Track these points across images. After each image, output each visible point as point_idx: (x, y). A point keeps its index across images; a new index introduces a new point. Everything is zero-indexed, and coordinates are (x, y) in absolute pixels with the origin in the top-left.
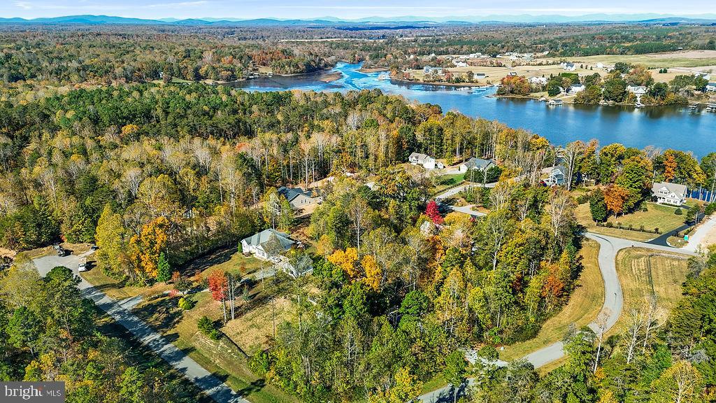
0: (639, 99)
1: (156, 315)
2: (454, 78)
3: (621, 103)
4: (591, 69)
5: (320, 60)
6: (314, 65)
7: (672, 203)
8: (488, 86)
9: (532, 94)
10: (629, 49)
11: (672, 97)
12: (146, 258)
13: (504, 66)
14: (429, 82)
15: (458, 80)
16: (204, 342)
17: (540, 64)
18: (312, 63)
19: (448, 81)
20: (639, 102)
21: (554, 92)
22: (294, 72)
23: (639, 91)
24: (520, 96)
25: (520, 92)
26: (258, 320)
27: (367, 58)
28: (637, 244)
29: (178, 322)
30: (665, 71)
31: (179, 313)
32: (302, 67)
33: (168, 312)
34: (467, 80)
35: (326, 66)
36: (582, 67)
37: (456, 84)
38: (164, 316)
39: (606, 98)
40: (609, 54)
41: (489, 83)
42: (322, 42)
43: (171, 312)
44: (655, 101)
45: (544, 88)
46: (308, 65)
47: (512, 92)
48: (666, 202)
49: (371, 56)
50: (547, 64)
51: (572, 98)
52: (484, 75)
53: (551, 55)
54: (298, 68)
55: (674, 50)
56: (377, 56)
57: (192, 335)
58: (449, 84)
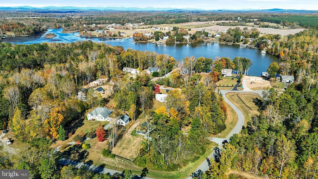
0: (188, 41)
1: (72, 155)
2: (112, 35)
3: (182, 43)
4: (164, 30)
5: (40, 28)
6: (38, 30)
7: (229, 76)
8: (128, 38)
9: (148, 40)
10: (173, 21)
11: (198, 39)
12: (53, 129)
13: (129, 29)
14: (100, 36)
15: (114, 36)
16: (107, 160)
17: (143, 28)
18: (36, 29)
19: (110, 36)
20: (188, 42)
21: (157, 39)
22: (28, 34)
23: (187, 37)
24: (144, 42)
25: (144, 40)
26: (124, 146)
27: (63, 26)
28: (229, 91)
29: (87, 155)
30: (190, 30)
31: (85, 151)
32: (31, 31)
33: (78, 152)
34: (118, 35)
35: (43, 30)
36: (161, 29)
37: (114, 37)
38: (77, 154)
39: (177, 41)
40: (166, 24)
41: (128, 36)
42: (33, 19)
43: (80, 152)
44: (193, 41)
45: (152, 38)
46: (34, 30)
47: (141, 40)
48: (227, 76)
49: (65, 25)
50: (146, 28)
51: (164, 41)
52: (124, 33)
53: (146, 24)
54: (30, 32)
55: (188, 22)
56: (68, 25)
57: (99, 159)
58: (111, 37)
